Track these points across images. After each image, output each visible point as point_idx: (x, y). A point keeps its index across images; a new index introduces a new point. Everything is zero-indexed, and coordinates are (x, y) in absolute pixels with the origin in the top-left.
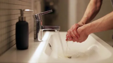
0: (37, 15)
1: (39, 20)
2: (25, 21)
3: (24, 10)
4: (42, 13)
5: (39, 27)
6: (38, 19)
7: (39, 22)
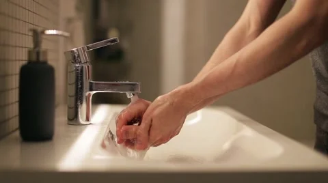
0: (77, 50)
1: (83, 65)
2: (45, 63)
3: (43, 32)
4: (90, 45)
5: (82, 84)
6: (81, 62)
7: (82, 71)
